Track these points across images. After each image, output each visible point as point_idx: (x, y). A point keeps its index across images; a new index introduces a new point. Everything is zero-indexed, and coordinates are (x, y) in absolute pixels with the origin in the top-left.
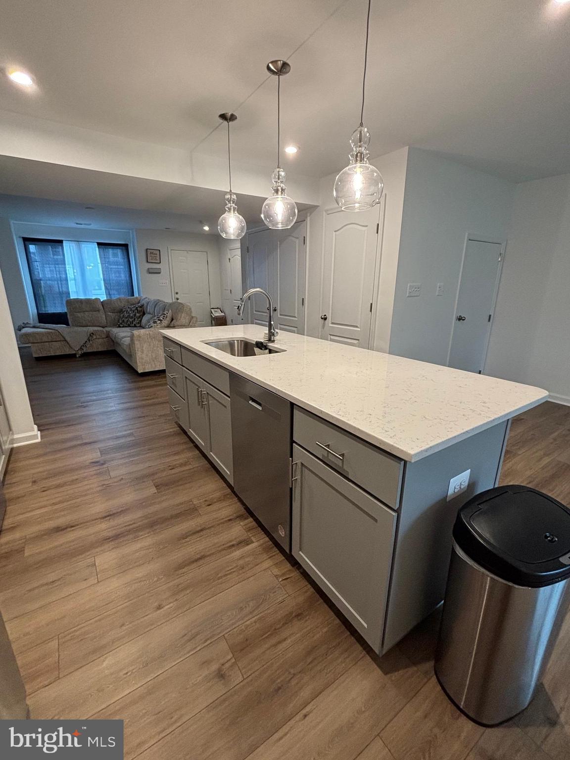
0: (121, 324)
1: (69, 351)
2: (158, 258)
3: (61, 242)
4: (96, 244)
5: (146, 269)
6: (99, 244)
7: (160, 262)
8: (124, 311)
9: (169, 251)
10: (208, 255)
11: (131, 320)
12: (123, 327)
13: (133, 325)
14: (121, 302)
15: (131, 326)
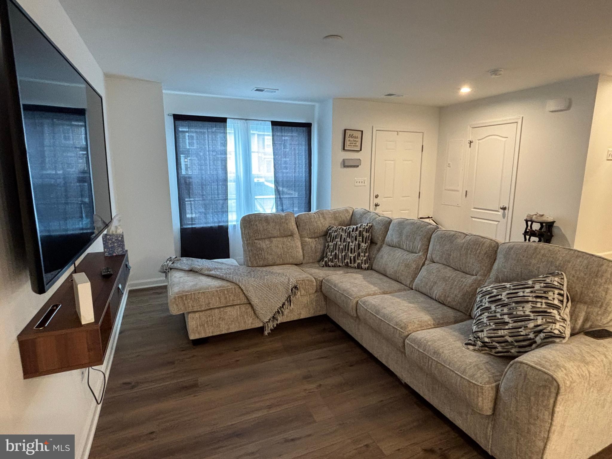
0: (332, 261)
1: (252, 323)
2: (358, 144)
3: (223, 120)
4: (270, 123)
5: (341, 160)
6: (274, 123)
7: (361, 150)
8: (336, 237)
9: (374, 131)
10: (424, 136)
11: (352, 256)
12: (334, 266)
13: (356, 265)
14: (325, 218)
15: (351, 267)
